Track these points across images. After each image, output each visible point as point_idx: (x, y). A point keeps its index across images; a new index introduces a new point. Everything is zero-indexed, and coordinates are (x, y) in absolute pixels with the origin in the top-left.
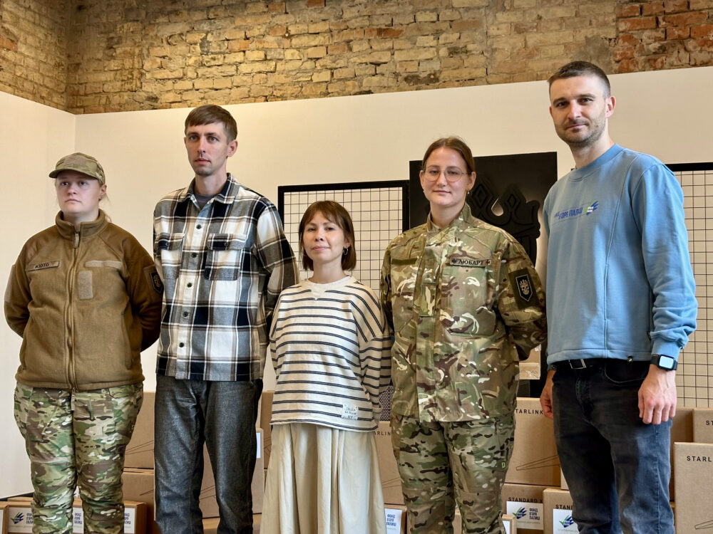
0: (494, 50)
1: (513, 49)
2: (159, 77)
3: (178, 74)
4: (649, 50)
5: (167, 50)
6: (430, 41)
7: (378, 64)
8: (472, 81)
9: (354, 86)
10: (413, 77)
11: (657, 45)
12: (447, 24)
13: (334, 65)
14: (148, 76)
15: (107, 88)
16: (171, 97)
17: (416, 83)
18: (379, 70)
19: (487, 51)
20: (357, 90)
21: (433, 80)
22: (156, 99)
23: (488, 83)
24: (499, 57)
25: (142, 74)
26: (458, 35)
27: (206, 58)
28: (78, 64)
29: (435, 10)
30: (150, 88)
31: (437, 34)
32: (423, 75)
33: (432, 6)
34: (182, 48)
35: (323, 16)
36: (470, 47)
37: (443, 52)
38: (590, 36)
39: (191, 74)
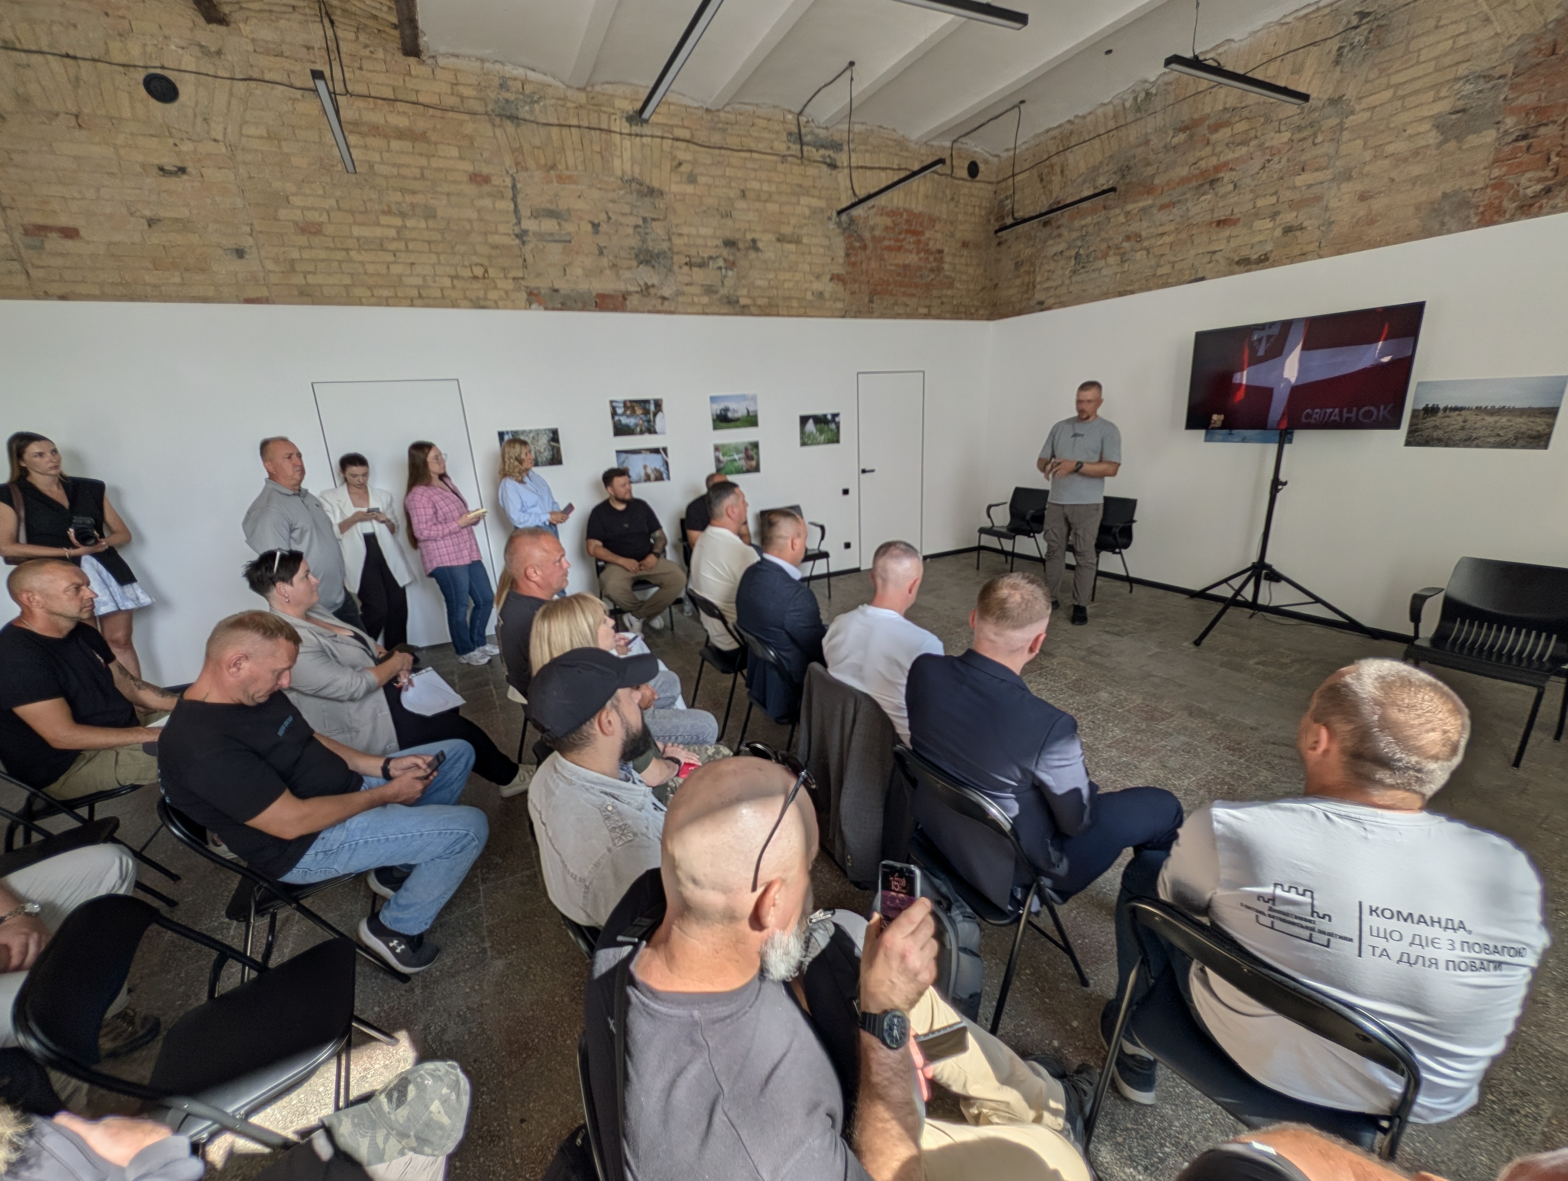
0: (1331, 223)
1: (1353, 218)
2: (1045, 286)
3: (1059, 282)
4: (1525, 195)
5: (1052, 266)
6: (1267, 224)
7: (1214, 252)
8: (1303, 256)
9: (1191, 274)
10: (1244, 260)
11: (1539, 187)
12: (1286, 206)
13: (1174, 259)
14: (1038, 287)
15: (1013, 299)
16: (1051, 301)
17: (1246, 265)
18: (1215, 257)
19: (1323, 225)
20: (1193, 278)
21: (1263, 261)
22: (1041, 303)
23: (1321, 257)
24: (1336, 230)
25: (1034, 287)
26: (1295, 214)
27: (1078, 267)
28: (996, 285)
29: (1276, 193)
30: (1039, 296)
31: (1274, 216)
32: (1254, 257)
33: (1272, 191)
34: (1062, 263)
35: (1171, 218)
36: (1305, 224)
37: (1278, 232)
38: (1448, 191)
39: (1067, 282)
